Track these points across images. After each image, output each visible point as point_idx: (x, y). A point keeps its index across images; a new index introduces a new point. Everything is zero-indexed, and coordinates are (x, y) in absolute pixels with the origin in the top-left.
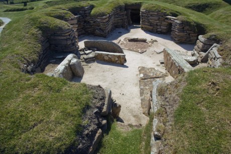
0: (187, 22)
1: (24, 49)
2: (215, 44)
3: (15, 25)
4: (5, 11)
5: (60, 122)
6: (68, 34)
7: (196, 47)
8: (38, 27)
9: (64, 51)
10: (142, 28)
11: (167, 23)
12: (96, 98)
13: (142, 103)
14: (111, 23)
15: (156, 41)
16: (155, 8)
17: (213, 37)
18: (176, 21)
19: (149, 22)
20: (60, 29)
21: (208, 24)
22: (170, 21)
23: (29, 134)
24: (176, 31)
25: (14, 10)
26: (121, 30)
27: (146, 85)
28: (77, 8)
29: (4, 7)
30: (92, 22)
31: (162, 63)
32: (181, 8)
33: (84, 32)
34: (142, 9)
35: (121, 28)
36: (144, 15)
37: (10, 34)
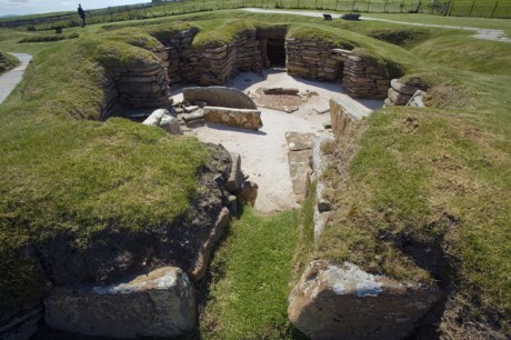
0: (371, 59)
1: (74, 95)
2: (419, 91)
3: (51, 56)
4: (21, 42)
5: (161, 182)
6: (153, 73)
7: (387, 101)
8: (96, 60)
9: (147, 104)
10: (290, 72)
11: (334, 62)
12: (217, 159)
13: (294, 187)
14: (230, 61)
15: (315, 94)
16: (312, 35)
17: (416, 81)
18: (351, 57)
19: (302, 60)
20: (140, 63)
21: (407, 63)
22: (340, 58)
23: (113, 194)
24: (351, 75)
25: (39, 40)
26: (250, 75)
27: (299, 159)
28: (166, 32)
29: (17, 36)
30: (194, 59)
31: (328, 127)
32: (359, 35)
33: (178, 78)
34: (289, 37)
35: (251, 73)
36: (293, 47)
37: (44, 71)
